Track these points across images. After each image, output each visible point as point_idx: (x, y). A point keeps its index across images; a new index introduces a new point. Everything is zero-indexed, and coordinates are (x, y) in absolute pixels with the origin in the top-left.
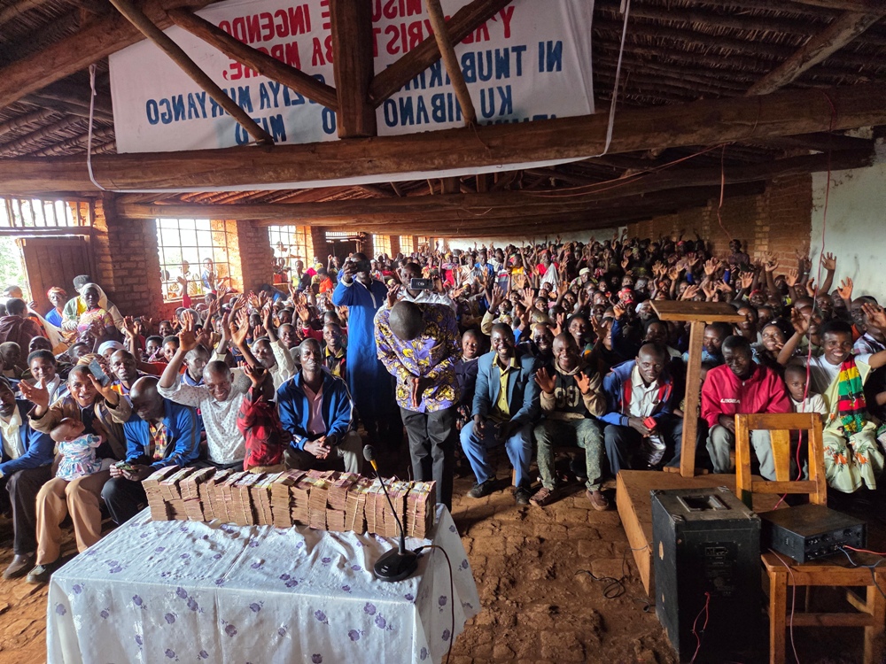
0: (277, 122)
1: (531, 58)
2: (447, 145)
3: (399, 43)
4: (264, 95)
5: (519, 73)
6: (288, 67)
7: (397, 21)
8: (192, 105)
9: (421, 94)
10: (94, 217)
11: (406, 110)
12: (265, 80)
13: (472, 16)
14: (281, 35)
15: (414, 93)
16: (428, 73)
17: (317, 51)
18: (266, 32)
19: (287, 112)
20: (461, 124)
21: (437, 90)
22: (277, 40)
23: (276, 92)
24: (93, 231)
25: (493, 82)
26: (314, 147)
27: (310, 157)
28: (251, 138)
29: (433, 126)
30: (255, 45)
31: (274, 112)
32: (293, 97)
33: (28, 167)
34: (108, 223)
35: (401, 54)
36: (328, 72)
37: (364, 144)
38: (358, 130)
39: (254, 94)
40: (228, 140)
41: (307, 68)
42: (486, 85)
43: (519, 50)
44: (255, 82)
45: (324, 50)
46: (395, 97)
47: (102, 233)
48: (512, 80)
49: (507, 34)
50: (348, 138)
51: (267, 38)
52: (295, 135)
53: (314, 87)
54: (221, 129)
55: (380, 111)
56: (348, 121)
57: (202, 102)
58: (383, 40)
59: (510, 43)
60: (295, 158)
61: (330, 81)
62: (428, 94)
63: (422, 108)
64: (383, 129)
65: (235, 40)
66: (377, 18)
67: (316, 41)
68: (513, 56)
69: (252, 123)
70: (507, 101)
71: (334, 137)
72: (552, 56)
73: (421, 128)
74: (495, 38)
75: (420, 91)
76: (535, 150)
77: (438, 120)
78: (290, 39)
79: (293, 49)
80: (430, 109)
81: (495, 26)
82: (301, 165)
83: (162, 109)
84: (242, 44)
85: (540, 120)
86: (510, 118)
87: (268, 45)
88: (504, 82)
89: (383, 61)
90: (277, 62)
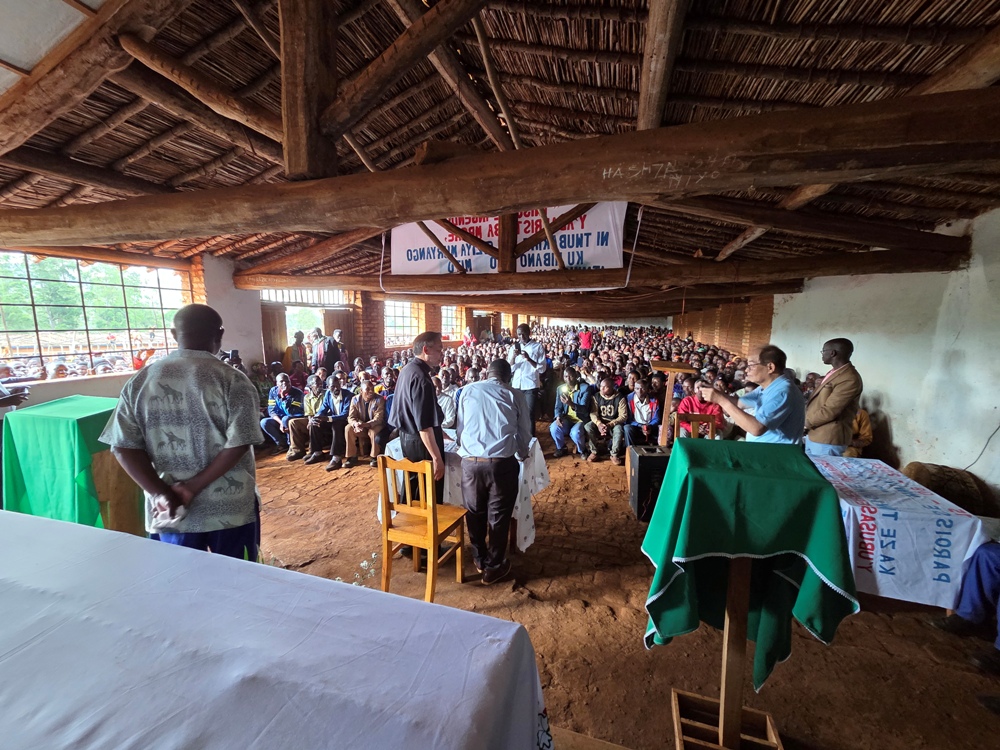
0: (468, 262)
1: (593, 239)
2: (550, 278)
3: (530, 228)
4: (463, 249)
5: (587, 245)
6: (476, 237)
7: (530, 219)
8: (429, 253)
9: (540, 252)
10: (355, 299)
11: (531, 260)
12: (465, 243)
13: (566, 219)
14: (474, 222)
15: (535, 252)
16: (543, 243)
17: (491, 230)
18: (467, 221)
19: (473, 258)
20: (557, 268)
21: (547, 251)
22: (472, 224)
23: (469, 248)
24: (355, 307)
25: (574, 249)
26: (486, 276)
27: (484, 280)
28: (456, 270)
29: (544, 268)
30: (461, 227)
31: (467, 258)
32: (477, 251)
33: (352, 279)
34: (362, 302)
35: (531, 234)
36: (495, 241)
37: (510, 276)
38: (508, 269)
39: (459, 249)
40: (444, 270)
41: (485, 238)
42: (571, 250)
43: (588, 235)
44: (459, 243)
45: (494, 230)
46: (526, 254)
47: (359, 308)
48: (584, 248)
49: (583, 227)
50: (503, 272)
51: (467, 223)
52: (476, 269)
53: (487, 247)
54: (441, 264)
55: (519, 260)
56: (502, 265)
57: (434, 251)
58: (522, 227)
59: (584, 231)
60: (477, 281)
61: (496, 245)
62: (542, 253)
63: (539, 259)
64: (520, 269)
65: (452, 225)
66: (521, 216)
67: (490, 226)
68: (585, 238)
69: (457, 263)
70: (581, 258)
71: (496, 271)
72: (604, 239)
73: (538, 268)
74: (576, 228)
75: (538, 251)
76: (593, 283)
77: (546, 265)
78: (478, 224)
79: (479, 230)
80: (543, 260)
81: (577, 223)
82: (479, 284)
83: (414, 254)
84: (454, 226)
85: (597, 268)
86: (582, 266)
87: (468, 227)
88: (580, 249)
89: (521, 237)
90: (471, 235)
